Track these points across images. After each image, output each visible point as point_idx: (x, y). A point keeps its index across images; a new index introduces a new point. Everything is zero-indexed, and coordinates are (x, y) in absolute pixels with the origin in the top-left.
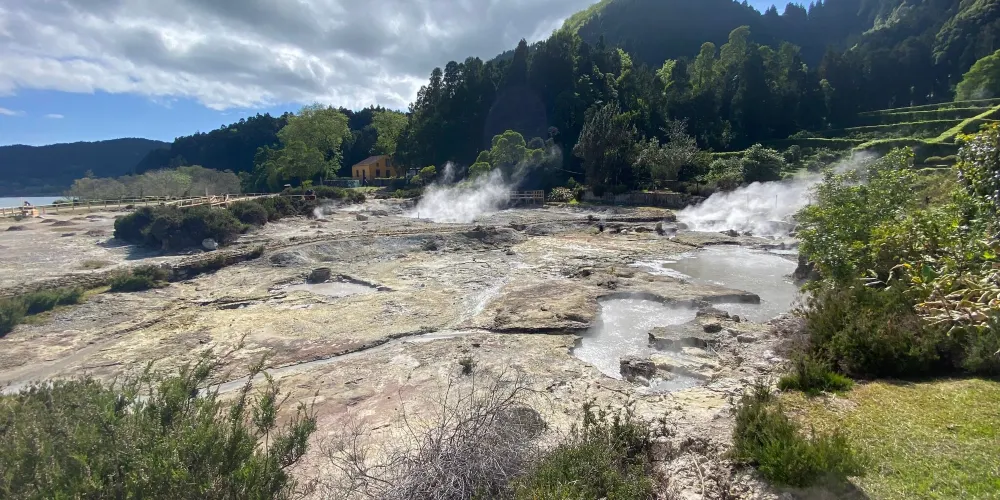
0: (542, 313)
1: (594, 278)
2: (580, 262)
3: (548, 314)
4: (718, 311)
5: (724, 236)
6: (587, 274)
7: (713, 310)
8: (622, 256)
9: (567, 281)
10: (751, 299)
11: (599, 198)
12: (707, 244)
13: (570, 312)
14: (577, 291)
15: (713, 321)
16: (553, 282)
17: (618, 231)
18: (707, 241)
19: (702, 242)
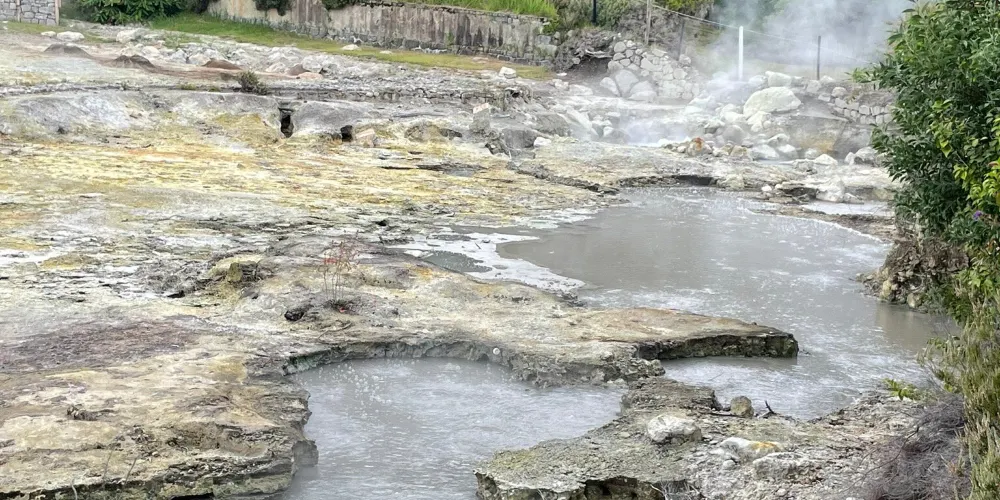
0: (73, 429)
1: (277, 292)
2: (217, 242)
3: (104, 430)
4: (689, 390)
5: (675, 157)
6: (247, 278)
7: (674, 386)
8: (364, 220)
9: (166, 308)
10: (776, 348)
11: (274, 18)
12: (630, 182)
13: (190, 419)
14: (208, 342)
15: (674, 421)
16: (110, 311)
17: (346, 135)
18: (627, 173)
19: (612, 177)
